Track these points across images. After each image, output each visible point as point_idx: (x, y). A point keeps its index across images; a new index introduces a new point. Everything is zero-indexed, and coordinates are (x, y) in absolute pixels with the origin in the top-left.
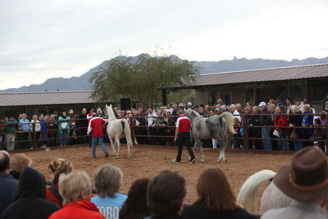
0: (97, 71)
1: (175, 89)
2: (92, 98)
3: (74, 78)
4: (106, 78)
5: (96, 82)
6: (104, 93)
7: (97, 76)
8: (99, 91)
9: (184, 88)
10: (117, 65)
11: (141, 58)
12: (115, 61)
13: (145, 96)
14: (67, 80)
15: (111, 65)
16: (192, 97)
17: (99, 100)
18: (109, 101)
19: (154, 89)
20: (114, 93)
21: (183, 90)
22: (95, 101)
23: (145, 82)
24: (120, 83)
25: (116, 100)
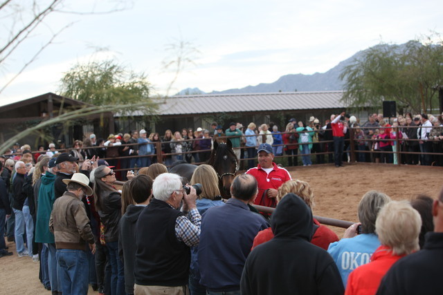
0: (349, 65)
2: (343, 102)
3: (317, 74)
4: (362, 73)
5: (349, 80)
6: (360, 94)
7: (350, 71)
8: (353, 92)
10: (377, 56)
11: (409, 47)
12: (374, 51)
13: (415, 98)
14: (308, 76)
15: (369, 55)
17: (353, 104)
18: (366, 105)
20: (373, 94)
22: (348, 106)
23: (416, 79)
24: (382, 80)
25: (376, 104)
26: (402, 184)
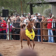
1: (39, 4)
9: (44, 3)
13: (19, 8)
16: (49, 9)
19: (25, 4)
21: (44, 5)
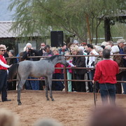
2: (12, 31)
4: (30, 4)
5: (18, 10)
6: (28, 25)
7: (19, 2)
17: (22, 34)
18: (35, 35)
20: (41, 25)
22: (17, 36)
23: (83, 10)
24: (49, 11)
25: (44, 34)
26: (70, 110)
